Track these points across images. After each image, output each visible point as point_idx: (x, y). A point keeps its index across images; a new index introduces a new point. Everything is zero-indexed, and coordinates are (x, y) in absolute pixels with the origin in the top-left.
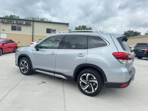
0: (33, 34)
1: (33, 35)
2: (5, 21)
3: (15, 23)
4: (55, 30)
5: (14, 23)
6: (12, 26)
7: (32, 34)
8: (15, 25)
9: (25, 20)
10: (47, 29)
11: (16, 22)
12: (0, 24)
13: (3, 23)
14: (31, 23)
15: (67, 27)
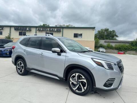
4: (82, 34)
8: (48, 32)
9: (56, 27)
10: (74, 34)
11: (49, 29)
12: (37, 31)
13: (39, 30)
14: (61, 29)
15: (93, 31)
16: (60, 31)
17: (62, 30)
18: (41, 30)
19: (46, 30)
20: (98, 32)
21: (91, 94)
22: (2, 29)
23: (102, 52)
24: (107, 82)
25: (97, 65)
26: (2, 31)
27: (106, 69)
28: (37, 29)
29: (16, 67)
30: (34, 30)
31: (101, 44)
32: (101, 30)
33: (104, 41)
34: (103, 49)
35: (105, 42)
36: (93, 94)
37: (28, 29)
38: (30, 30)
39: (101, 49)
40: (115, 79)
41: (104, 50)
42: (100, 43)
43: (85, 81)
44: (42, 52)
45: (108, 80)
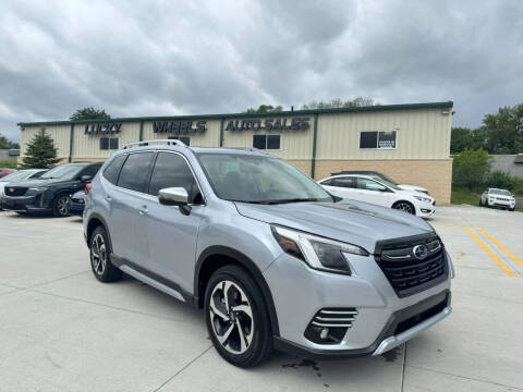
0: (314, 155)
1: (314, 161)
2: (237, 123)
3: (263, 125)
4: (394, 133)
5: (259, 128)
6: (255, 137)
7: (311, 158)
8: (262, 133)
9: (292, 114)
10: (362, 134)
11: (266, 123)
12: (225, 132)
13: (233, 129)
14: (308, 119)
15: (445, 118)
16: (306, 127)
17: (311, 122)
18: (239, 126)
19: (256, 126)
20: (485, 122)
21: (284, 366)
22: (118, 132)
23: (496, 207)
24: (314, 319)
25: (282, 251)
26: (116, 136)
27: (312, 267)
28: (226, 124)
29: (91, 254)
30: (214, 129)
31: (498, 174)
32: (501, 111)
33: (512, 158)
34: (506, 194)
35: (517, 163)
36: (293, 366)
37: (194, 127)
38: (202, 131)
39: (494, 196)
40: (354, 309)
41: (510, 200)
42: (493, 170)
43: (248, 310)
44: (145, 203)
45: (319, 314)
